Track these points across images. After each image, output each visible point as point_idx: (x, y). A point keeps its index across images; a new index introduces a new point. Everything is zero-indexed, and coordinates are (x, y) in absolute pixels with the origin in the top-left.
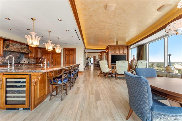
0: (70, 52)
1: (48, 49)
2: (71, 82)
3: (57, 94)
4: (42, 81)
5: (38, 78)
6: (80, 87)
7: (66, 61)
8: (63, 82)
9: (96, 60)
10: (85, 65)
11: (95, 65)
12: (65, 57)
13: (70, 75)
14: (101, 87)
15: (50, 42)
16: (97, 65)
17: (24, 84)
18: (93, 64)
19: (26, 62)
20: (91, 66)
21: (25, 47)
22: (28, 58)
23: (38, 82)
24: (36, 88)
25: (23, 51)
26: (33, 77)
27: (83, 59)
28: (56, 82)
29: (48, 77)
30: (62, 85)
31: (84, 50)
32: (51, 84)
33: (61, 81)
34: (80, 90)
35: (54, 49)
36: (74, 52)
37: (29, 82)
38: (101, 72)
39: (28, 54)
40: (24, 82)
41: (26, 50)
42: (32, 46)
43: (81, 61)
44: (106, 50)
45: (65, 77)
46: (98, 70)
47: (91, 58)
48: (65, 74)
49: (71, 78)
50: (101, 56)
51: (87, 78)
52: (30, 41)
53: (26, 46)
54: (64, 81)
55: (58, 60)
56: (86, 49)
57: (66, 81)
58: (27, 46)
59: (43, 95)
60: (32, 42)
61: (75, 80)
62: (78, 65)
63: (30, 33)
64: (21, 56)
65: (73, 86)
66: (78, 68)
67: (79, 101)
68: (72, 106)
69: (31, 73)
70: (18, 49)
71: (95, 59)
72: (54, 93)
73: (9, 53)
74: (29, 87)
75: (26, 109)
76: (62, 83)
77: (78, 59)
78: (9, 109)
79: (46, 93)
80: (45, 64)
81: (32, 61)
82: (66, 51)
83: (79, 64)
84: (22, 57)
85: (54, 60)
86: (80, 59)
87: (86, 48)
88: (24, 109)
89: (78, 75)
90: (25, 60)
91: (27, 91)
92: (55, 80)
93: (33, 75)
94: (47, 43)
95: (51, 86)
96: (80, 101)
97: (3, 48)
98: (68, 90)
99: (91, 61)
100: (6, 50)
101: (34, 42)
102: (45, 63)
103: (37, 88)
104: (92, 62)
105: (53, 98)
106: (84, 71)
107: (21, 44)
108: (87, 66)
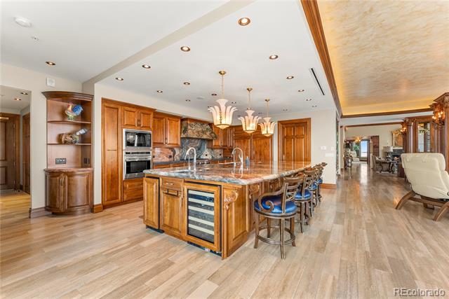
0: (295, 129)
1: (248, 129)
2: (303, 212)
3: (269, 236)
4: (241, 202)
5: (233, 196)
6: (330, 233)
7: (283, 153)
8: (285, 211)
9: (381, 148)
10: (341, 165)
11: (378, 166)
12: (281, 144)
13: (301, 194)
14: (418, 250)
15: (250, 112)
16: (386, 167)
17: (211, 204)
18: (367, 160)
19: (209, 157)
20: (358, 168)
21: (207, 129)
22: (212, 149)
23: (233, 204)
24: (229, 214)
25: (205, 137)
26: (225, 191)
27: (333, 148)
28: (267, 209)
29: (249, 193)
30: (283, 219)
31: (337, 122)
32: (257, 211)
33: (280, 208)
34: (331, 240)
35: (259, 128)
36: (306, 131)
37: (219, 201)
38: (412, 195)
39: (212, 140)
40: (211, 200)
41: (208, 133)
42: (220, 127)
43: (327, 155)
44: (435, 113)
45: (289, 200)
46: (393, 183)
47: (358, 144)
48: (290, 193)
49: (303, 202)
50: (405, 134)
51: (352, 207)
52: (218, 118)
53: (208, 127)
54: (288, 210)
55: (266, 151)
56: (342, 117)
57: (291, 209)
58: (211, 124)
59: (241, 231)
60: (221, 120)
61: (312, 207)
62: (321, 167)
63: (218, 101)
64: (201, 145)
65: (307, 224)
66: (321, 174)
67: (331, 277)
68: (311, 282)
69: (222, 184)
70: (198, 132)
71: (376, 147)
72: (263, 233)
73: (187, 141)
74: (219, 212)
75: (215, 253)
76: (283, 214)
77: (320, 148)
78: (191, 243)
79: (247, 229)
80: (242, 161)
81: (218, 154)
82: (283, 128)
83: (324, 164)
84: (203, 147)
85: (256, 153)
86: (325, 148)
87: (344, 114)
88: (211, 251)
89: (321, 194)
90: (208, 153)
91: (215, 219)
92: (267, 203)
93: (226, 189)
94: (246, 117)
95: (256, 215)
96: (337, 278)
97: (181, 133)
98: (295, 233)
99: (358, 153)
100: (184, 136)
101: (224, 120)
102: (242, 159)
103: (231, 216)
104: (364, 155)
105: (261, 244)
106: (337, 184)
107: (202, 122)
108: (345, 169)
